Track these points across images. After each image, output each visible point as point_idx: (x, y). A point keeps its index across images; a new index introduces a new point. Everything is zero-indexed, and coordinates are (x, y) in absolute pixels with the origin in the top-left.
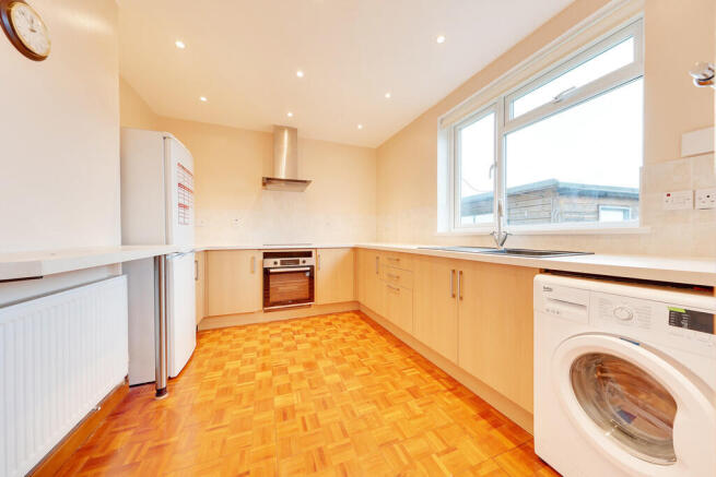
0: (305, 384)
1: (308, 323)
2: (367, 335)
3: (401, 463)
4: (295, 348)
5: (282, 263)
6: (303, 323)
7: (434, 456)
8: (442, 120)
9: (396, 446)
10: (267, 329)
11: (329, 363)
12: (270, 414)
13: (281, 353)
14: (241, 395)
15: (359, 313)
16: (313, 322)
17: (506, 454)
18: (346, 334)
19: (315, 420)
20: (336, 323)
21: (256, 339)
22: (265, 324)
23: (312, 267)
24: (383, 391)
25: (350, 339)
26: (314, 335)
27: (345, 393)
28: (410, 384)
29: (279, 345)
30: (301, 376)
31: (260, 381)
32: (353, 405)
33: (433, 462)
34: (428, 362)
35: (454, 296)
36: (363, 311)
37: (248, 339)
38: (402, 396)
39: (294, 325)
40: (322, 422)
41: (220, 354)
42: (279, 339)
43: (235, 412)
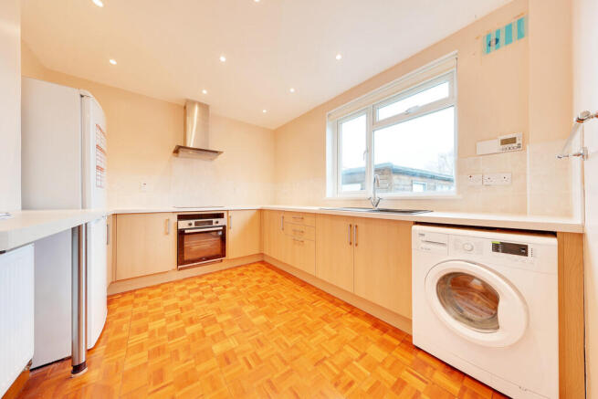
0: (237, 329)
1: (221, 275)
2: (276, 280)
3: (334, 374)
4: (217, 299)
5: (196, 224)
6: (218, 276)
7: (355, 363)
8: (329, 115)
9: (326, 362)
10: (182, 285)
11: (252, 307)
12: (213, 362)
13: (207, 305)
14: (176, 351)
15: (264, 263)
16: (226, 275)
17: (397, 349)
18: (259, 281)
19: (256, 356)
20: (248, 273)
21: (175, 296)
22: (179, 282)
23: (224, 227)
24: (302, 322)
25: (263, 285)
26: (231, 285)
27: (275, 329)
28: (322, 314)
29: (200, 298)
30: (230, 323)
31: (193, 334)
32: (284, 338)
33: (355, 367)
34: (328, 294)
35: (351, 243)
36: (267, 260)
37: (166, 298)
38: (318, 323)
39: (209, 279)
40: (262, 358)
41: (140, 316)
42: (199, 294)
43: (175, 369)
